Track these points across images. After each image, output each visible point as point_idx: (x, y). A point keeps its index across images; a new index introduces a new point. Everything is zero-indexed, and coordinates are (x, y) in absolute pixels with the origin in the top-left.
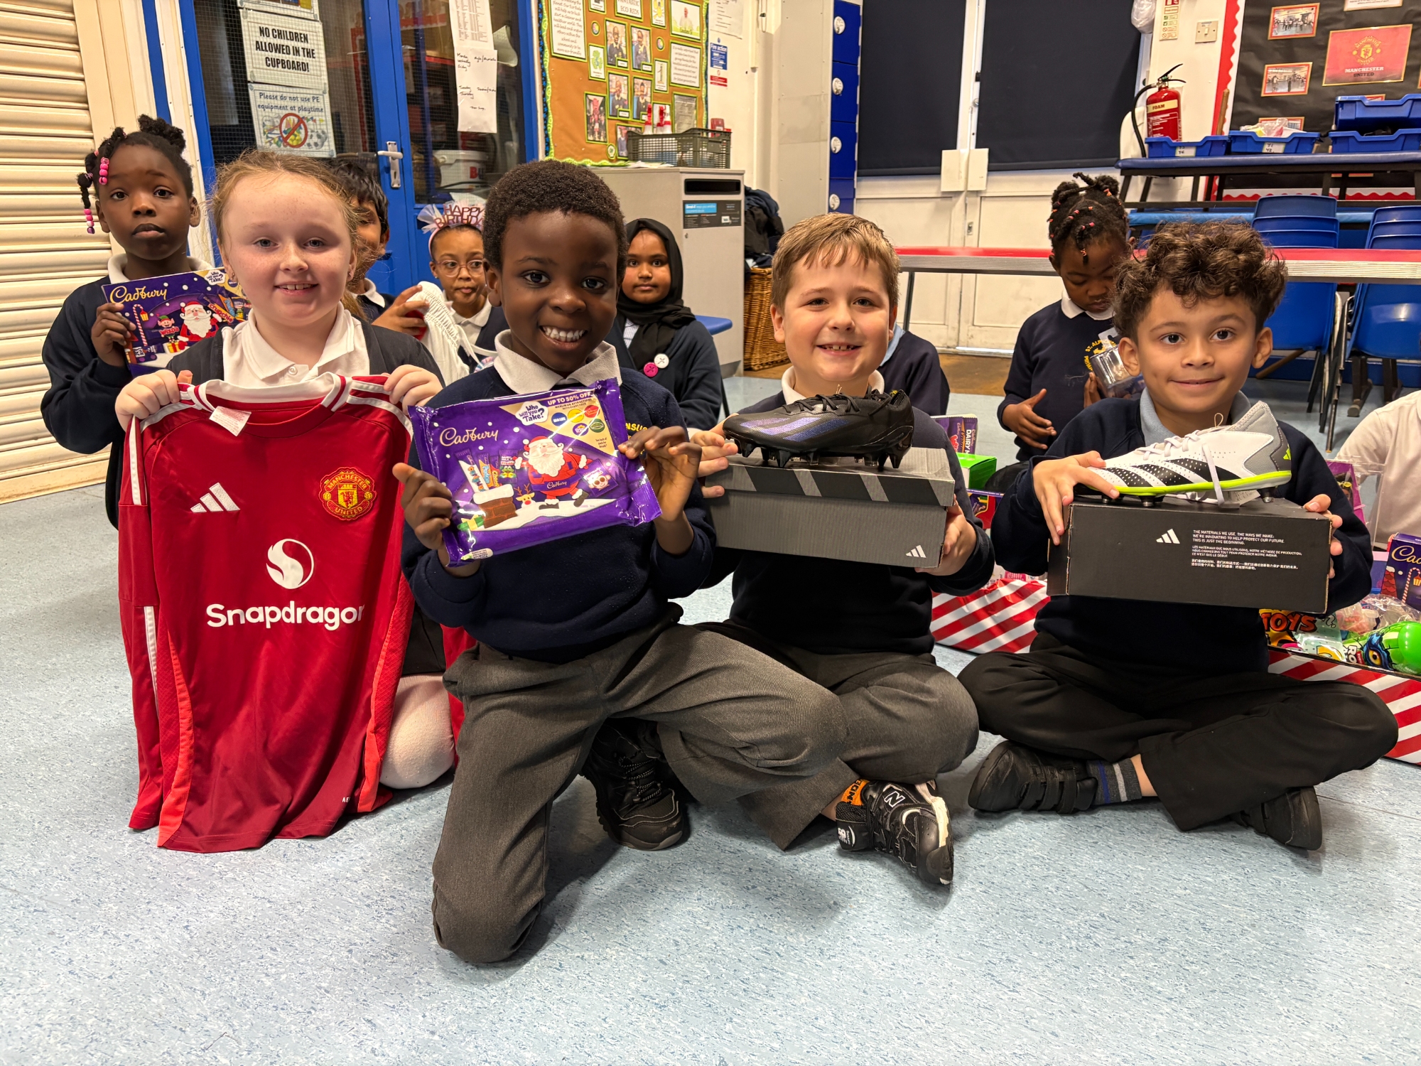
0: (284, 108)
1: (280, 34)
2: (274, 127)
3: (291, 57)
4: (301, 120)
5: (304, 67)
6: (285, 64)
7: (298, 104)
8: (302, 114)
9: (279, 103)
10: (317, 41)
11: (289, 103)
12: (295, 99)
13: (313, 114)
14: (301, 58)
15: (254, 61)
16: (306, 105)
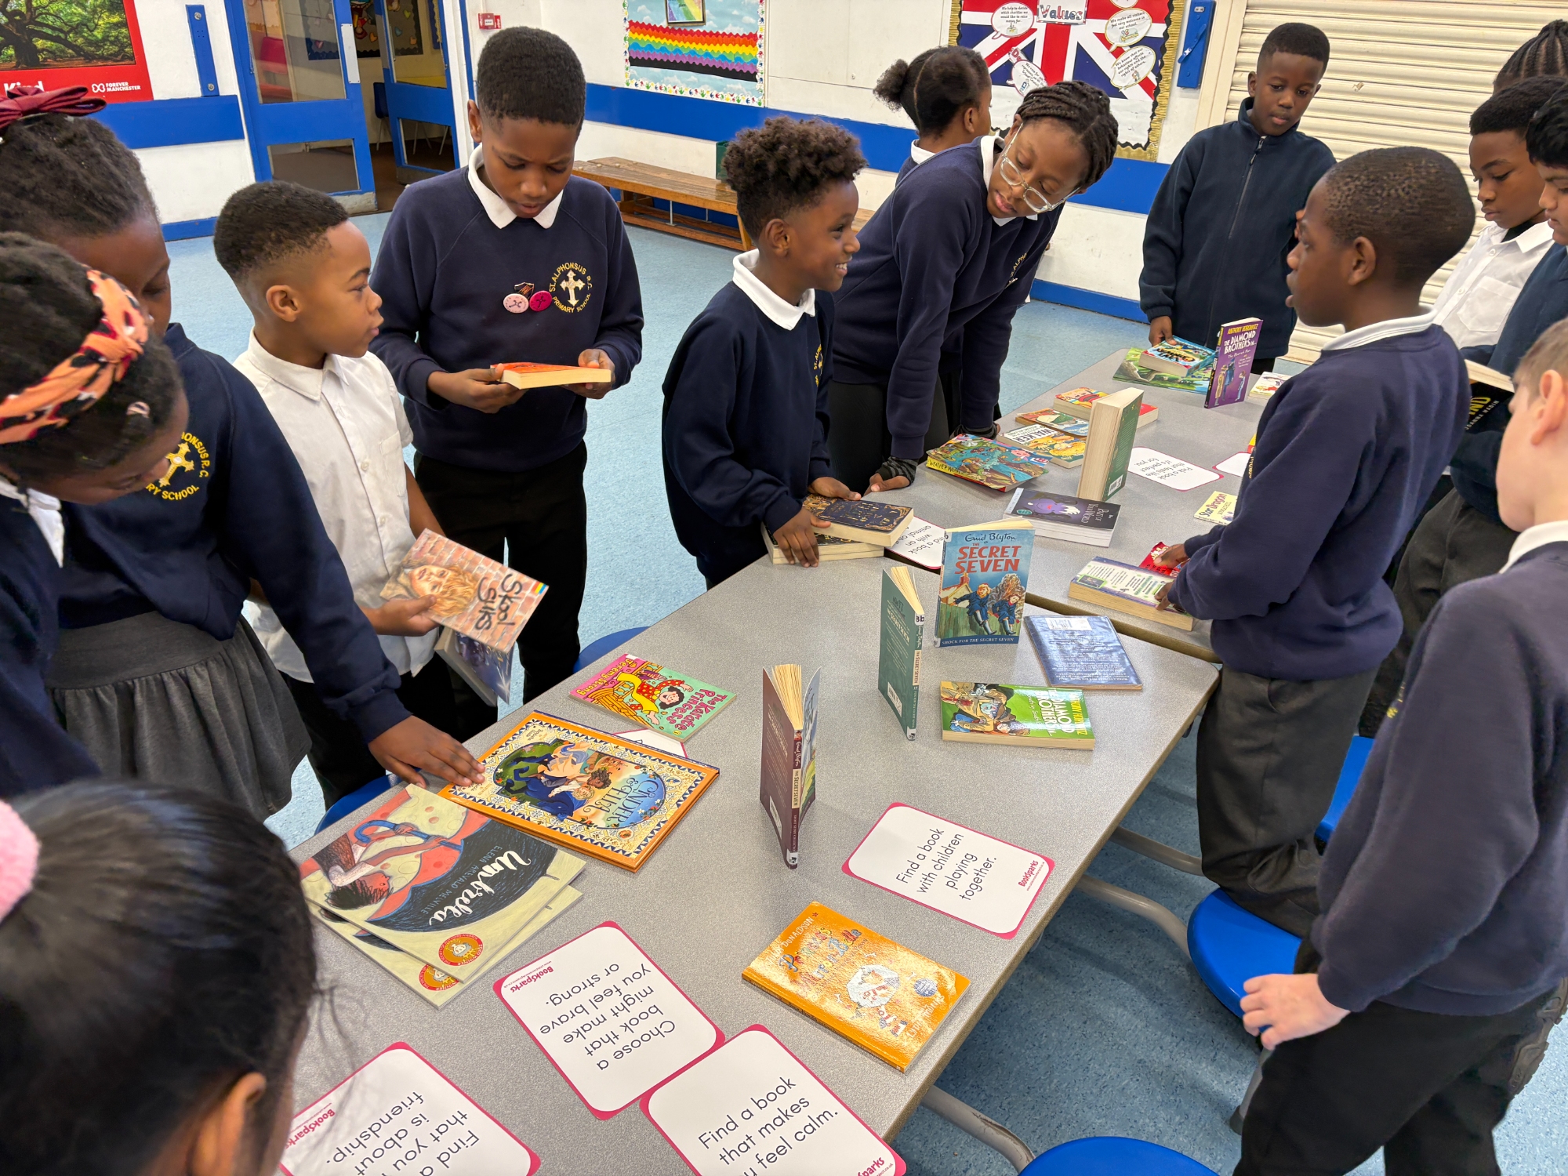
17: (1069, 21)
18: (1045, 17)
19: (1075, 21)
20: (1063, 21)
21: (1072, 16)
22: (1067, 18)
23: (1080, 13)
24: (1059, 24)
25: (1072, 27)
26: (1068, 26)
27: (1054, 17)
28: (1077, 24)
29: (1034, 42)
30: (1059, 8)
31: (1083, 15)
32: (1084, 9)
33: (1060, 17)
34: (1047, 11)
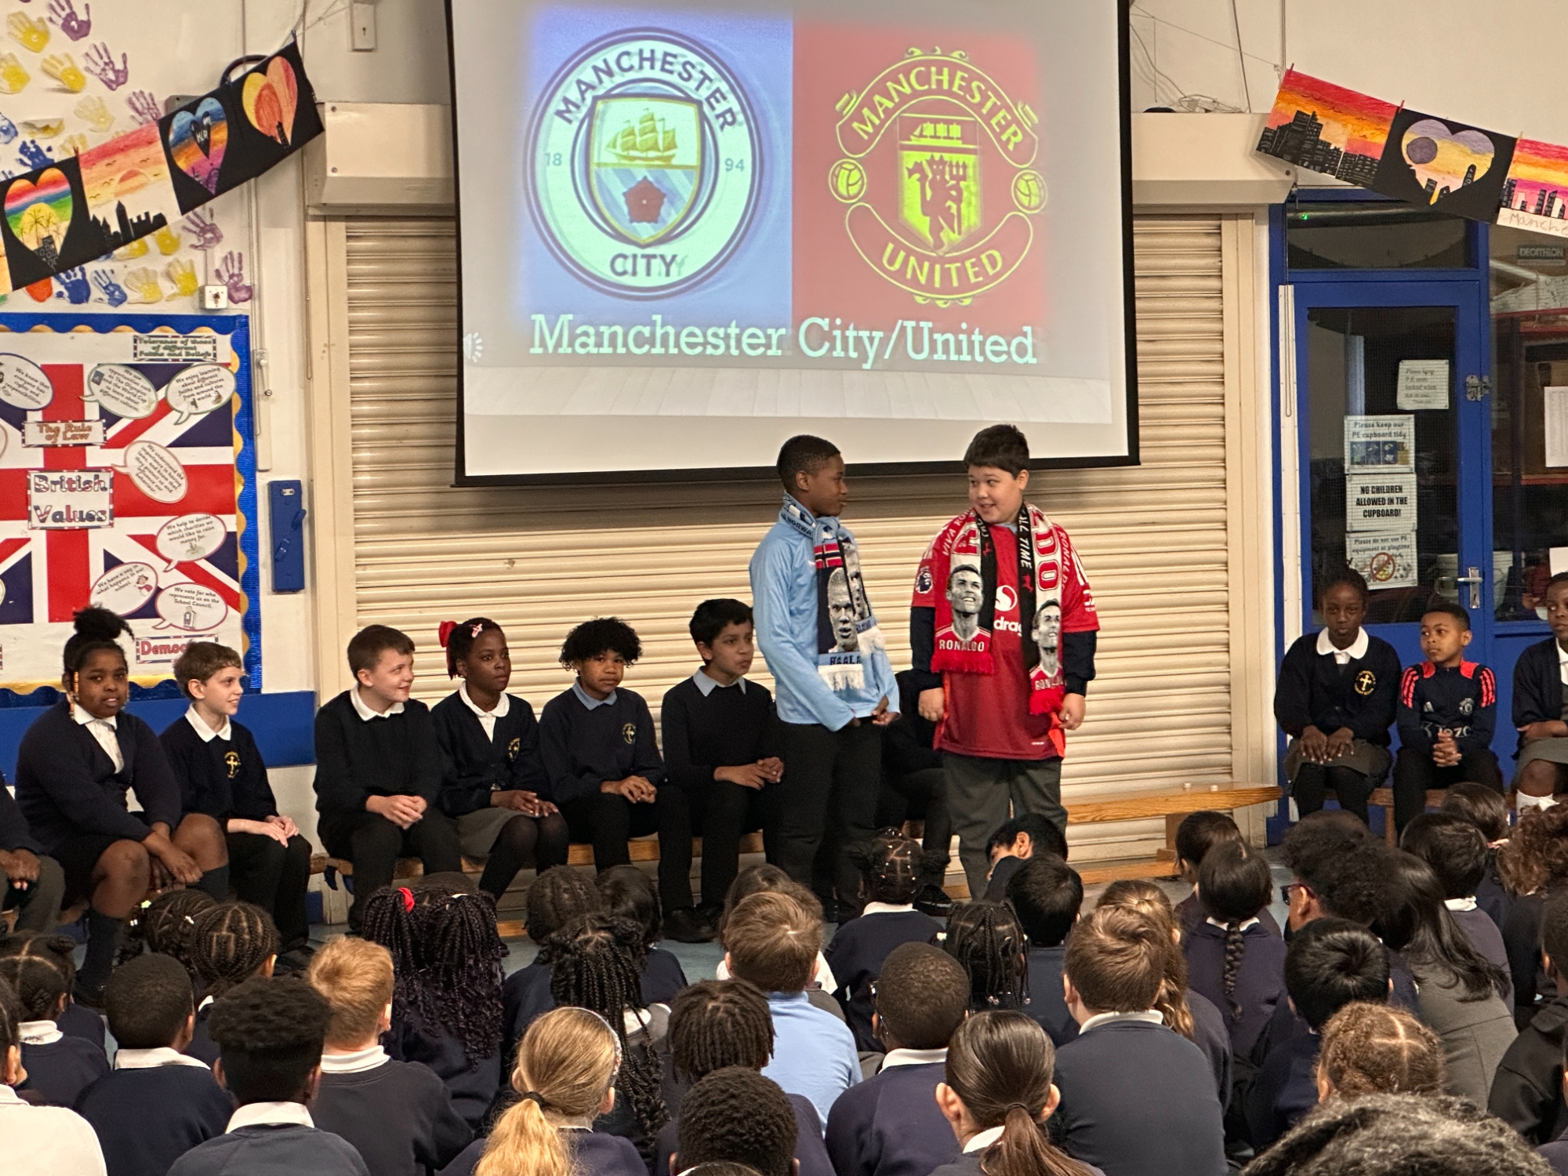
0: (1376, 549)
1: (1379, 490)
2: (1366, 566)
3: (1387, 507)
4: (1390, 557)
5: (1397, 513)
6: (1379, 513)
7: (1387, 544)
8: (1391, 552)
9: (1372, 545)
10: (1411, 491)
11: (1380, 545)
12: (1386, 540)
13: (1401, 551)
14: (1394, 507)
15: (1355, 515)
16: (1395, 544)
17: (87, 524)
18: (43, 521)
19: (96, 523)
20: (77, 525)
21: (91, 518)
22: (82, 520)
23: (103, 512)
24: (72, 530)
25: (90, 531)
26: (84, 531)
27: (61, 520)
28: (99, 527)
29: (28, 557)
30: (68, 507)
31: (108, 514)
32: (107, 506)
33: (70, 520)
34: (48, 513)
